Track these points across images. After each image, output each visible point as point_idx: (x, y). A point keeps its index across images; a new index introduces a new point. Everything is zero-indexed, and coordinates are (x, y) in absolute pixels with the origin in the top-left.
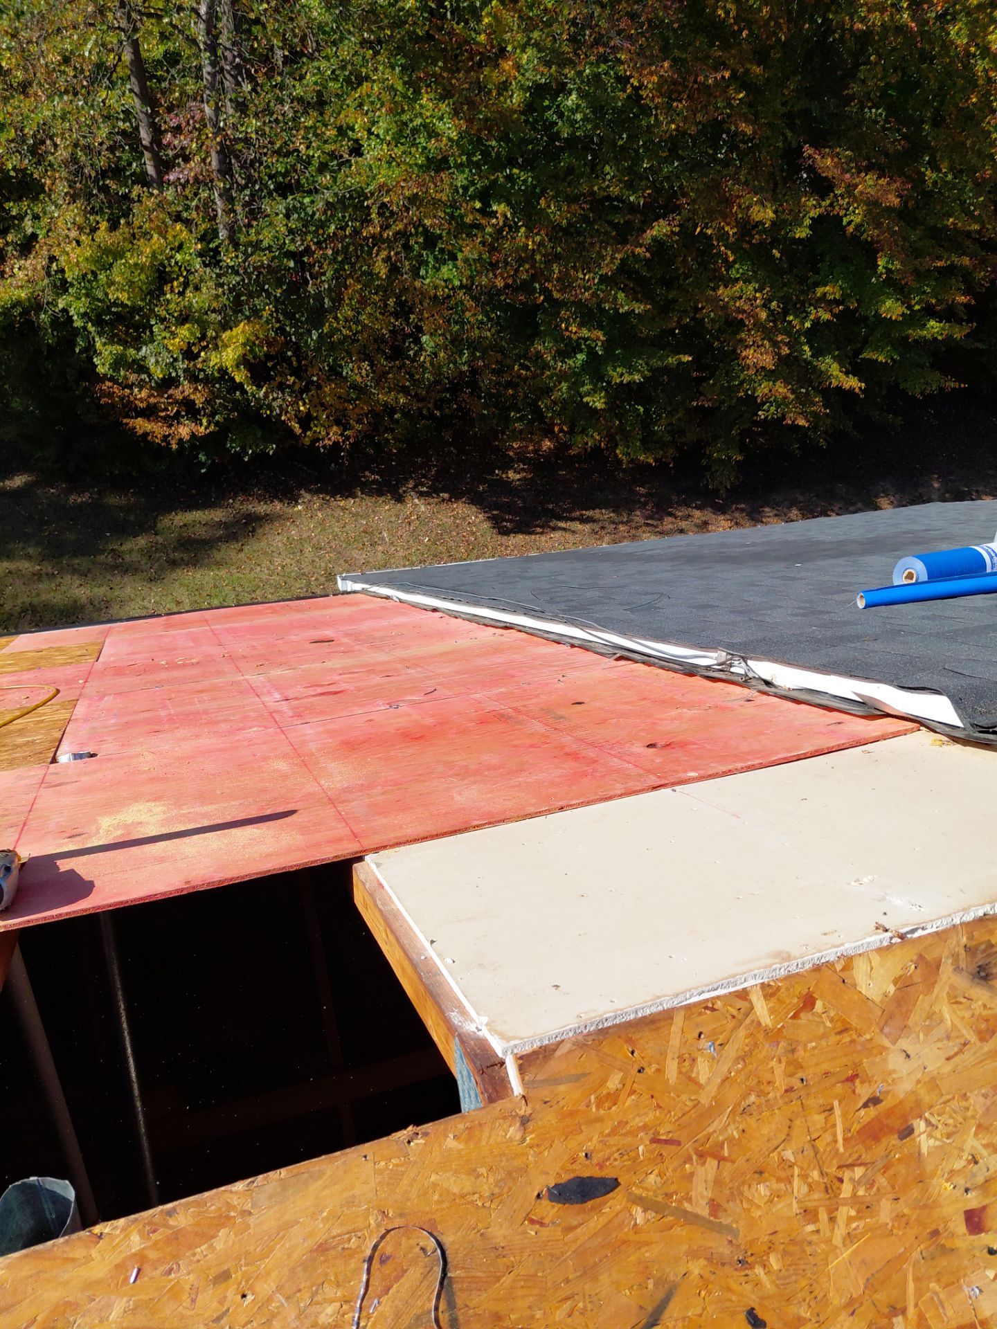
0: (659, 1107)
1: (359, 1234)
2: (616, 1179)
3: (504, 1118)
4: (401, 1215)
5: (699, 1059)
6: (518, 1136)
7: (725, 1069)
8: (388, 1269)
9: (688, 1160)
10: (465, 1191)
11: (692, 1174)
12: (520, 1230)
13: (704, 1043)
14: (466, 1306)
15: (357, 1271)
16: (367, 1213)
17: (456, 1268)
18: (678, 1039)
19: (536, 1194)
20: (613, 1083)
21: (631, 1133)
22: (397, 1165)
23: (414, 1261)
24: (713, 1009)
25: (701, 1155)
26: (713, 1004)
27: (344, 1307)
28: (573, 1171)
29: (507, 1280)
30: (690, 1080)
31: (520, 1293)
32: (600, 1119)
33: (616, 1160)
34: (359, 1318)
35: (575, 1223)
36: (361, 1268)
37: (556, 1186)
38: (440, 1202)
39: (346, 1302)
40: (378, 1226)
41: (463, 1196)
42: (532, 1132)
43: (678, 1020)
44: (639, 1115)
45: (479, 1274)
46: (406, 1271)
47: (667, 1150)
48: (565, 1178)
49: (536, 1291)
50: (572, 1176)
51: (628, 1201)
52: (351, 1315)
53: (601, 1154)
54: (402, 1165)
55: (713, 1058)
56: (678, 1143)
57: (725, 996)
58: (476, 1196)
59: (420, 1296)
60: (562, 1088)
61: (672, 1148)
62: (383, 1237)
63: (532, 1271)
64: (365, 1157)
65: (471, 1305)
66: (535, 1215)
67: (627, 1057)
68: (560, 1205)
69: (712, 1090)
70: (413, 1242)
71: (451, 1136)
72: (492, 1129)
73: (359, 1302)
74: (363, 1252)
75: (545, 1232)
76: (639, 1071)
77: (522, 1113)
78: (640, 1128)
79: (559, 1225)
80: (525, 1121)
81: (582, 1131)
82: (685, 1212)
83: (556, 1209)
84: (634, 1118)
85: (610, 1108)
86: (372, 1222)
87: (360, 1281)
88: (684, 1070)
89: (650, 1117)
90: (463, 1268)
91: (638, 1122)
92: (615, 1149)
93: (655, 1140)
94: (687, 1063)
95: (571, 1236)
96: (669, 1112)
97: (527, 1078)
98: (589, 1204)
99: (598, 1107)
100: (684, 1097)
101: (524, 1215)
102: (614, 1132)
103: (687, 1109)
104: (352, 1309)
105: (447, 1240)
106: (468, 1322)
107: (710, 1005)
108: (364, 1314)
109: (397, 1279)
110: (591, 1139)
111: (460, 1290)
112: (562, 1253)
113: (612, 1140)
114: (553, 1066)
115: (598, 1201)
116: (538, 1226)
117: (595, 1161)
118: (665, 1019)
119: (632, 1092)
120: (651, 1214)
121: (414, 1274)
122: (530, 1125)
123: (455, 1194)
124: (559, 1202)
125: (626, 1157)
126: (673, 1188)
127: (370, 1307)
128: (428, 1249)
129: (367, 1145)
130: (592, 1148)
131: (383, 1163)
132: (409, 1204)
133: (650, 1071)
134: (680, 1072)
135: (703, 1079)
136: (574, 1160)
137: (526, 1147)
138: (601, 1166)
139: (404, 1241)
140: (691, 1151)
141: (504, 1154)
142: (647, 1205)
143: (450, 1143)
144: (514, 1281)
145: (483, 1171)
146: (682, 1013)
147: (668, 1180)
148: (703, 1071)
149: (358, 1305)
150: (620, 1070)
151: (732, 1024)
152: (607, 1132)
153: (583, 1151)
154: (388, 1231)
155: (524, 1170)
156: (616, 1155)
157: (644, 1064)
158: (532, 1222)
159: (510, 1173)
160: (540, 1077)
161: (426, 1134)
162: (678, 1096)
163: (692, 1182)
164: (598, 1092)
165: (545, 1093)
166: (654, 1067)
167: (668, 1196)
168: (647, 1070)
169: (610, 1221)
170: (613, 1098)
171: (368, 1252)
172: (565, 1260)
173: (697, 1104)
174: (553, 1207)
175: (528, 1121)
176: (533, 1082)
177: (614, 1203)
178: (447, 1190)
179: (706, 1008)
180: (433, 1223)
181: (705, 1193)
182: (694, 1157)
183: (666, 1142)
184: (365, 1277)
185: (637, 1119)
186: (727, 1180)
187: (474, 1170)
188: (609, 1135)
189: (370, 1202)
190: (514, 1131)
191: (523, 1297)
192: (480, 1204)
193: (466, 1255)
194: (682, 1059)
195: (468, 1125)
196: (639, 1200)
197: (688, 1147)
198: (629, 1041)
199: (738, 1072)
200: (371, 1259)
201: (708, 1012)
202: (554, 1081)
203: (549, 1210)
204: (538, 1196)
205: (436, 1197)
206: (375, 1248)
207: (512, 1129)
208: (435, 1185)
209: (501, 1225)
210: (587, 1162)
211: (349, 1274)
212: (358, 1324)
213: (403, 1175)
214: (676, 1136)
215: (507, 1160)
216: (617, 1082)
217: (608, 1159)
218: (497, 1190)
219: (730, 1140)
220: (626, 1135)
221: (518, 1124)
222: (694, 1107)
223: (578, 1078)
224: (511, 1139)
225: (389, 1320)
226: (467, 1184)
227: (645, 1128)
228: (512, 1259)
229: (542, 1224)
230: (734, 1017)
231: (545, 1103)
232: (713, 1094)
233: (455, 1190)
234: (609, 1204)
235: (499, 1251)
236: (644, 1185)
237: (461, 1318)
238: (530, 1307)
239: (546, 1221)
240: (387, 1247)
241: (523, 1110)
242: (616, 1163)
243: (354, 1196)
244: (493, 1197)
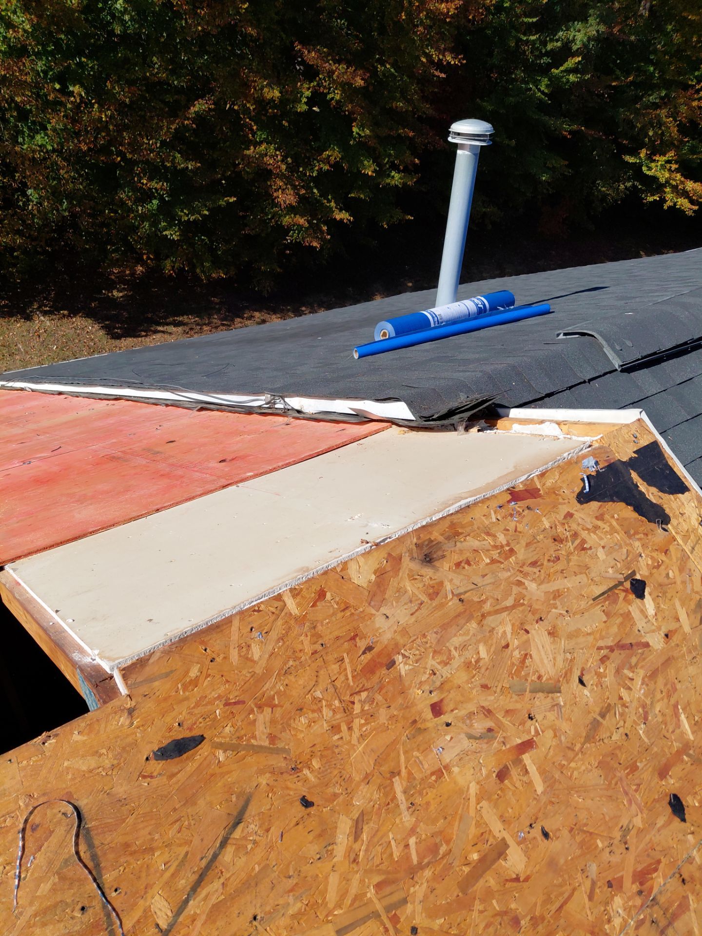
0: (227, 681)
1: (13, 815)
2: (202, 735)
3: (115, 713)
4: (44, 794)
5: (253, 645)
6: (127, 722)
7: (271, 648)
8: (39, 833)
9: (252, 711)
10: (91, 768)
11: (255, 720)
12: (136, 785)
13: (255, 634)
14: (102, 844)
15: (15, 840)
16: (17, 799)
17: (92, 820)
18: (237, 635)
19: (145, 757)
20: (194, 673)
21: (211, 703)
22: (37, 761)
23: (59, 822)
24: (259, 611)
25: (260, 707)
26: (259, 608)
27: (7, 868)
28: (170, 737)
29: (130, 820)
30: (247, 659)
31: (141, 826)
32: (187, 699)
33: (200, 723)
34: (20, 873)
35: (176, 770)
36: (17, 838)
37: (159, 749)
38: (73, 779)
39: (7, 864)
40: (27, 806)
41: (91, 771)
42: (137, 718)
43: (236, 623)
44: (213, 690)
45: (110, 821)
46: (53, 831)
47: (235, 709)
48: (165, 742)
49: (153, 822)
50: (170, 740)
51: (212, 747)
52: (13, 872)
53: (189, 722)
54: (41, 760)
55: (262, 642)
56: (243, 702)
57: (266, 600)
58: (100, 769)
59: (66, 846)
60: (156, 684)
61: (240, 707)
62: (31, 813)
63: (148, 809)
64: (10, 760)
65: (106, 842)
66: (146, 772)
67: (202, 653)
68: (164, 762)
69: (263, 662)
70: (55, 811)
71: (76, 732)
72: (107, 722)
73: (18, 861)
74: (17, 826)
75: (154, 782)
76: (212, 661)
77: (128, 706)
78: (215, 698)
79: (164, 775)
80: (131, 712)
81: (174, 709)
82: (253, 746)
83: (161, 765)
84: (211, 693)
85: (193, 690)
86: (21, 804)
87: (18, 846)
88: (242, 654)
89: (222, 690)
90: (97, 819)
91: (215, 695)
92: (199, 716)
93: (227, 704)
94: (244, 649)
95: (174, 779)
96: (235, 683)
97: (129, 682)
98: (185, 756)
99: (184, 692)
100: (244, 672)
101: (138, 774)
102: (197, 705)
103: (247, 679)
104: (14, 868)
105: (82, 803)
106: (105, 854)
107: (257, 608)
108: (23, 868)
109: (46, 839)
110: (181, 713)
111: (96, 834)
112: (169, 793)
113: (196, 711)
114: (148, 670)
115: (191, 752)
116: (149, 779)
117: (185, 727)
118: (226, 624)
119: (208, 676)
120: (229, 753)
121: (60, 831)
122: (136, 713)
123: (84, 771)
124: (162, 759)
125: (208, 720)
126: (243, 732)
127: (27, 862)
128: (68, 812)
129: (10, 752)
130: (183, 719)
131: (25, 762)
132: (49, 785)
133: (218, 660)
134: (240, 656)
135: (256, 657)
136: (170, 729)
137: (134, 728)
138: (190, 729)
139: (49, 812)
140: (253, 706)
141: (118, 737)
142: (225, 747)
143: (76, 737)
144: (136, 819)
145: (104, 751)
146: (238, 617)
147: (239, 728)
148: (256, 652)
149: (18, 864)
150: (198, 663)
151: (273, 617)
152: (192, 706)
153: (175, 723)
154: (35, 808)
155: (135, 744)
156: (201, 720)
157: (214, 656)
158: (144, 777)
159: (124, 748)
160: (140, 679)
161: (56, 735)
162: (240, 672)
163: (255, 725)
164: (183, 681)
165: (144, 689)
166: (222, 656)
167: (240, 738)
168: (217, 659)
169: (200, 764)
170: (195, 682)
171: (21, 826)
172: (172, 796)
173: (254, 674)
174: (159, 764)
175: (134, 710)
176: (134, 684)
177: (204, 750)
178: (78, 770)
179: (254, 611)
180: (70, 794)
181: (265, 731)
182: (255, 709)
183: (235, 703)
184: (21, 844)
185: (213, 693)
186: (279, 718)
187: (97, 752)
188: (194, 707)
189: (18, 791)
190: (124, 720)
191: (143, 828)
192: (104, 774)
193: (98, 810)
194: (240, 647)
195: (88, 722)
196: (220, 746)
197: (251, 704)
198: (202, 643)
199: (279, 648)
200: (24, 830)
201: (256, 613)
202: (150, 680)
203: (156, 766)
204: (147, 759)
205: (70, 777)
206: (26, 821)
207: (122, 719)
208: (68, 768)
209: (122, 785)
210: (181, 729)
211: (7, 844)
212: (20, 877)
213: (42, 767)
214: (241, 698)
215: (121, 740)
216: (196, 671)
217: (195, 723)
218: (115, 762)
219: (278, 693)
220: (206, 705)
221: (126, 714)
222: (252, 676)
223: (167, 675)
224: (122, 725)
225: (44, 868)
226: (92, 762)
227: (219, 697)
228: (133, 805)
229: (152, 777)
230: (273, 613)
231: (145, 696)
232: (264, 665)
233: (84, 768)
234: (199, 753)
235: (122, 802)
236: (222, 735)
237: (99, 853)
238: (150, 834)
239: (155, 774)
240: (36, 819)
241: (129, 704)
242: (201, 725)
243: (5, 790)
244: (113, 767)
